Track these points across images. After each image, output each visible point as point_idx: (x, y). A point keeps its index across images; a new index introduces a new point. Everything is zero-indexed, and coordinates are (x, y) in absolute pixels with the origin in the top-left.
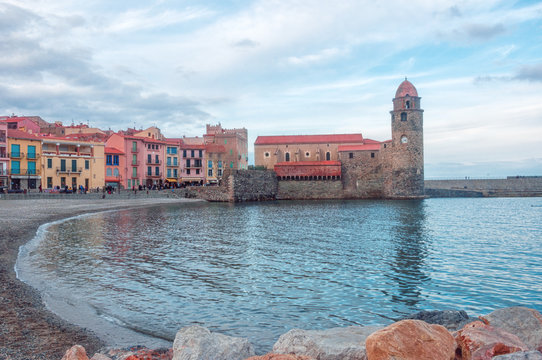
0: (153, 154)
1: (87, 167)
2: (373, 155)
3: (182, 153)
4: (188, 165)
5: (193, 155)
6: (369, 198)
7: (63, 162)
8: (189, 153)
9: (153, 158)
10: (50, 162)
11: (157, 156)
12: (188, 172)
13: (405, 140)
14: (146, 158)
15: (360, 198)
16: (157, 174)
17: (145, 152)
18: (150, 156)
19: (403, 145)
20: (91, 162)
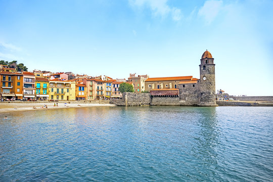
0: (100, 86)
1: (68, 91)
2: (194, 86)
3: (113, 85)
4: (116, 90)
5: (117, 86)
6: (191, 106)
7: (58, 90)
8: (116, 86)
9: (100, 88)
10: (52, 90)
11: (102, 87)
12: (116, 93)
13: (205, 79)
14: (96, 88)
15: (187, 106)
16: (102, 94)
17: (96, 85)
18: (98, 87)
19: (204, 81)
20: (70, 89)
